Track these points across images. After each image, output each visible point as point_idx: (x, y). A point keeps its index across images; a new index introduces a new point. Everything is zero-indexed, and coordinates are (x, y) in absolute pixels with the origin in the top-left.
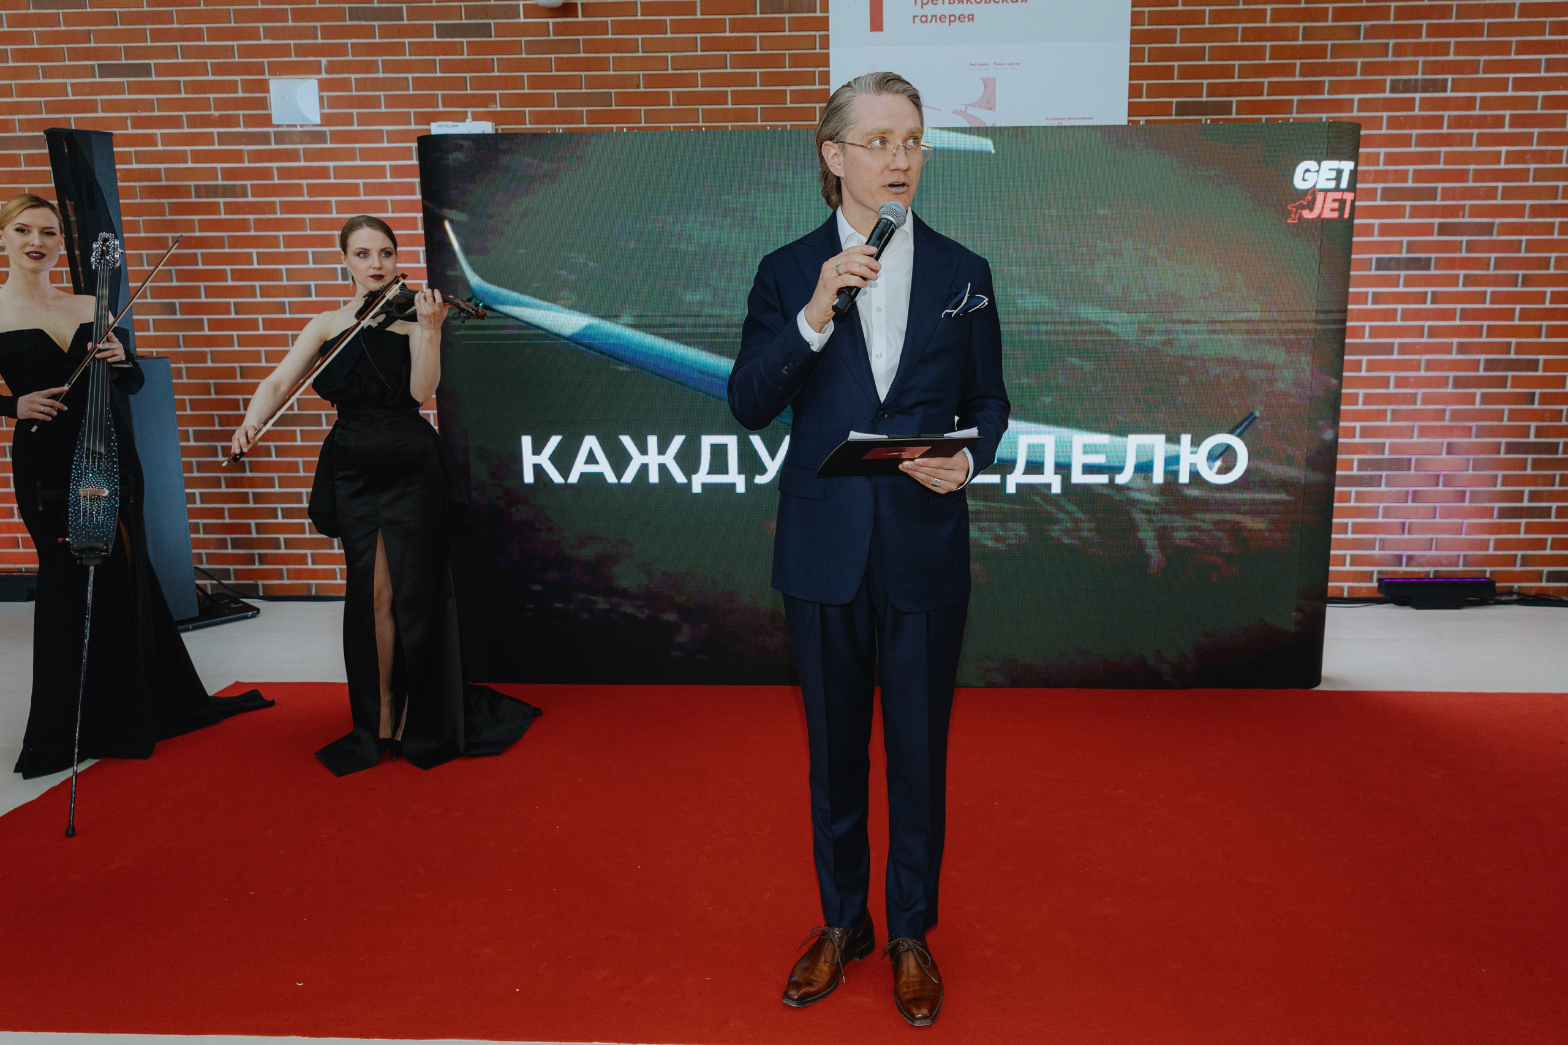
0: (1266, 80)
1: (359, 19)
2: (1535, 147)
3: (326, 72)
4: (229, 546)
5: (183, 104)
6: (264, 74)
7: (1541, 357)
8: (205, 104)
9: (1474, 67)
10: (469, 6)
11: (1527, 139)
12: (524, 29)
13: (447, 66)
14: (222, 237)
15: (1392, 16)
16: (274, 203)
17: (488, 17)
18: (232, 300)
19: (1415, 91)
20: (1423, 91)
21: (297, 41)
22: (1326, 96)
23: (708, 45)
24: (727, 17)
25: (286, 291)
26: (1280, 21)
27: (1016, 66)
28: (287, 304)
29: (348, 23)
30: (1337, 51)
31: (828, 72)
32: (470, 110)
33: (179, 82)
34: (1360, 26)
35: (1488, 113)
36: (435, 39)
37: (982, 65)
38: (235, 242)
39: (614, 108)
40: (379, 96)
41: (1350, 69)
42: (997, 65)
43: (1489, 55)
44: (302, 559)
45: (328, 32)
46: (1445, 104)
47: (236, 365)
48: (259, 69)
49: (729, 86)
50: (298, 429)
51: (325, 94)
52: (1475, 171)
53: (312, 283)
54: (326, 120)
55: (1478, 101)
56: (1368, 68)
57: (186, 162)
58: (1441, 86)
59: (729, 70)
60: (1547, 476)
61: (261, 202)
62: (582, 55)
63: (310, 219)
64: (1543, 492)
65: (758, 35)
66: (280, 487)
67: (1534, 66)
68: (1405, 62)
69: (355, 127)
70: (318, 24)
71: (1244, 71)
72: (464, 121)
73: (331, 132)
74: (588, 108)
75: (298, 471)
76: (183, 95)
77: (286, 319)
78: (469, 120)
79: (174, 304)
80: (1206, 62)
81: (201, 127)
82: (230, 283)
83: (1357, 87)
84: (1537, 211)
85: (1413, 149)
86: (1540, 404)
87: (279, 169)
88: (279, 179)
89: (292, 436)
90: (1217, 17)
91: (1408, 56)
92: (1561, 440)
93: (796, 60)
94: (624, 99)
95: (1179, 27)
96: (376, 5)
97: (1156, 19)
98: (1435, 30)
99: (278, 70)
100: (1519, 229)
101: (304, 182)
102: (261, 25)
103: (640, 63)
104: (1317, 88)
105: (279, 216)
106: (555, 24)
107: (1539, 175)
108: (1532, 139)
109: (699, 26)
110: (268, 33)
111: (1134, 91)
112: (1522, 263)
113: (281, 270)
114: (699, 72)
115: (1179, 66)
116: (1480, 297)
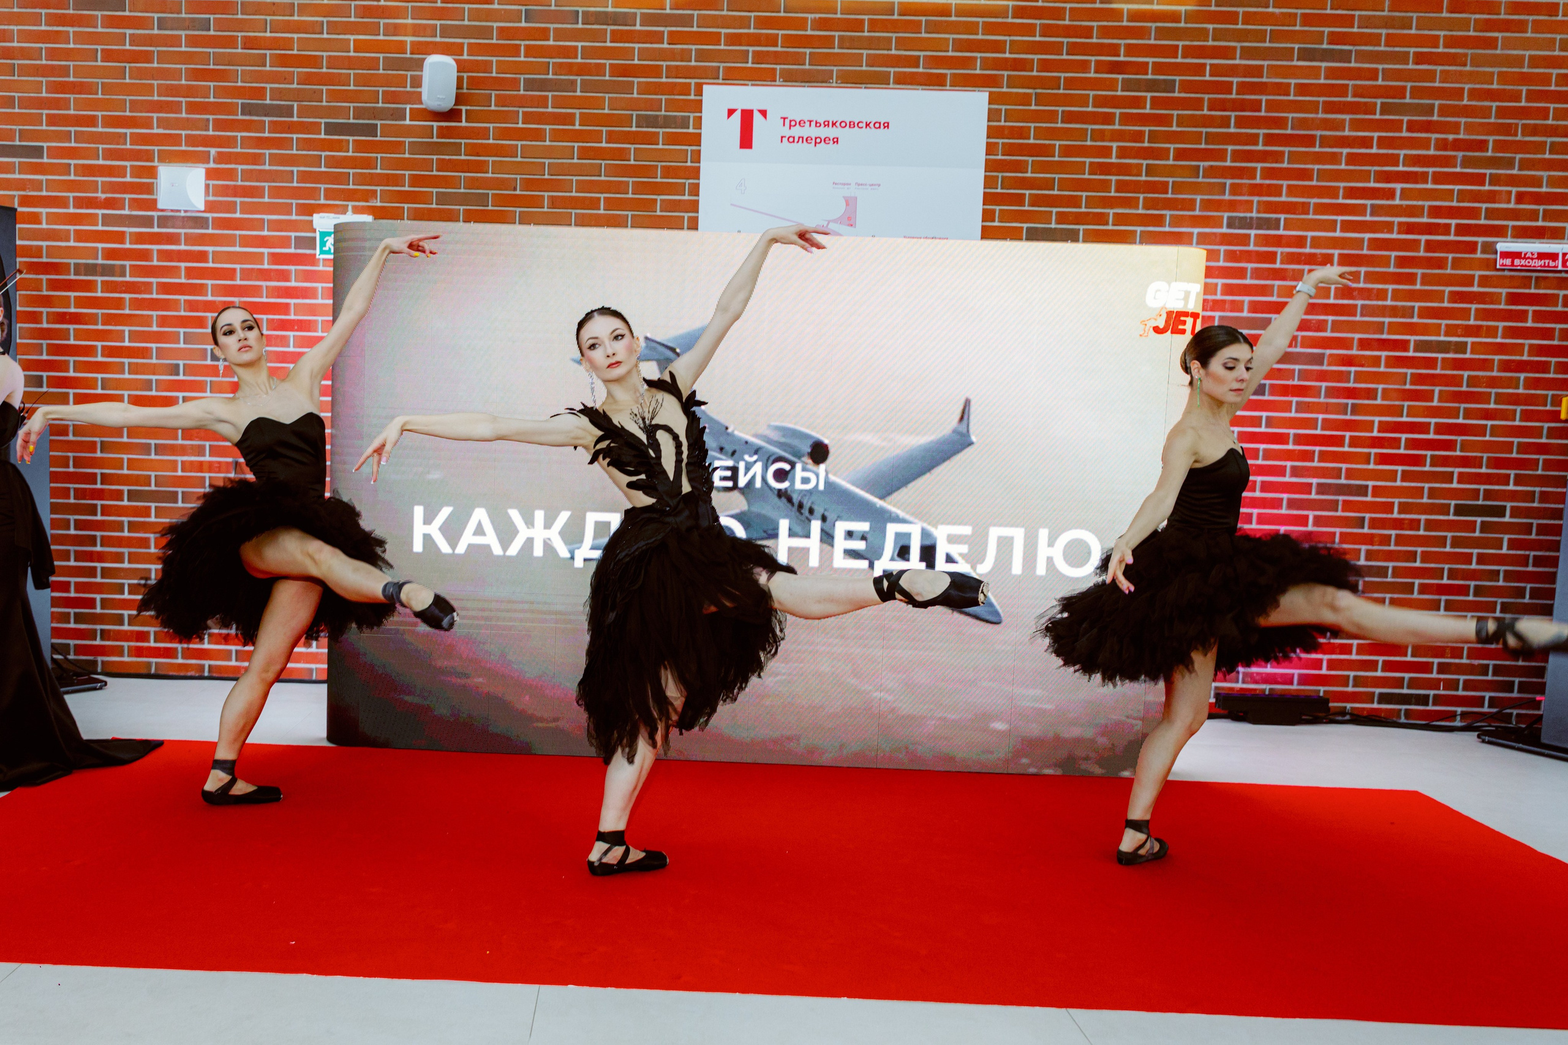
0: (1111, 211)
1: (250, 114)
2: (1361, 285)
3: (214, 162)
4: (72, 620)
5: (72, 186)
6: (153, 161)
7: (1370, 484)
8: (94, 187)
9: (1304, 208)
10: (357, 107)
12: (408, 131)
13: (332, 162)
14: (97, 314)
15: (1229, 158)
16: (151, 283)
17: (375, 118)
18: (100, 376)
19: (1251, 228)
20: (1256, 229)
21: (189, 132)
22: (1167, 229)
23: (584, 153)
24: (604, 129)
25: (153, 369)
26: (1125, 158)
27: (877, 187)
28: (154, 381)
29: (240, 117)
30: (1178, 188)
31: (698, 184)
32: (350, 204)
33: (70, 165)
34: (1199, 166)
35: (1318, 251)
36: (323, 136)
37: (844, 184)
38: (109, 319)
39: (490, 208)
40: (264, 187)
41: (1190, 205)
42: (859, 185)
43: (1318, 198)
44: (145, 637)
45: (220, 125)
46: (1278, 241)
47: (97, 439)
48: (149, 155)
49: (602, 193)
50: (153, 505)
51: (211, 182)
53: (181, 363)
54: (210, 207)
55: (1309, 240)
57: (69, 240)
58: (1275, 224)
59: (603, 178)
61: (139, 282)
62: (463, 157)
63: (185, 301)
65: (632, 147)
66: (129, 562)
67: (1360, 210)
68: (1240, 201)
69: (238, 215)
70: (211, 117)
71: (1090, 202)
72: (345, 213)
73: (214, 218)
74: (465, 207)
75: (149, 548)
76: (72, 177)
78: (350, 212)
79: (41, 377)
80: (1056, 192)
81: (87, 208)
82: (100, 359)
83: (1196, 221)
84: (1364, 344)
85: (1248, 281)
86: (1369, 528)
87: (159, 251)
88: (158, 261)
89: (146, 512)
90: (1067, 151)
91: (1244, 195)
92: (1391, 564)
93: (668, 172)
94: (501, 200)
95: (1030, 159)
96: (268, 102)
97: (1009, 150)
98: (1269, 173)
99: (168, 158)
100: (1349, 361)
101: (183, 265)
102: (155, 115)
103: (518, 168)
104: (1159, 220)
105: (154, 296)
106: (439, 128)
107: (1367, 311)
108: (1359, 278)
109: (577, 136)
110: (161, 123)
111: (987, 215)
112: (1351, 393)
113: (151, 348)
114: (575, 178)
115: (1030, 194)
116: (1311, 423)
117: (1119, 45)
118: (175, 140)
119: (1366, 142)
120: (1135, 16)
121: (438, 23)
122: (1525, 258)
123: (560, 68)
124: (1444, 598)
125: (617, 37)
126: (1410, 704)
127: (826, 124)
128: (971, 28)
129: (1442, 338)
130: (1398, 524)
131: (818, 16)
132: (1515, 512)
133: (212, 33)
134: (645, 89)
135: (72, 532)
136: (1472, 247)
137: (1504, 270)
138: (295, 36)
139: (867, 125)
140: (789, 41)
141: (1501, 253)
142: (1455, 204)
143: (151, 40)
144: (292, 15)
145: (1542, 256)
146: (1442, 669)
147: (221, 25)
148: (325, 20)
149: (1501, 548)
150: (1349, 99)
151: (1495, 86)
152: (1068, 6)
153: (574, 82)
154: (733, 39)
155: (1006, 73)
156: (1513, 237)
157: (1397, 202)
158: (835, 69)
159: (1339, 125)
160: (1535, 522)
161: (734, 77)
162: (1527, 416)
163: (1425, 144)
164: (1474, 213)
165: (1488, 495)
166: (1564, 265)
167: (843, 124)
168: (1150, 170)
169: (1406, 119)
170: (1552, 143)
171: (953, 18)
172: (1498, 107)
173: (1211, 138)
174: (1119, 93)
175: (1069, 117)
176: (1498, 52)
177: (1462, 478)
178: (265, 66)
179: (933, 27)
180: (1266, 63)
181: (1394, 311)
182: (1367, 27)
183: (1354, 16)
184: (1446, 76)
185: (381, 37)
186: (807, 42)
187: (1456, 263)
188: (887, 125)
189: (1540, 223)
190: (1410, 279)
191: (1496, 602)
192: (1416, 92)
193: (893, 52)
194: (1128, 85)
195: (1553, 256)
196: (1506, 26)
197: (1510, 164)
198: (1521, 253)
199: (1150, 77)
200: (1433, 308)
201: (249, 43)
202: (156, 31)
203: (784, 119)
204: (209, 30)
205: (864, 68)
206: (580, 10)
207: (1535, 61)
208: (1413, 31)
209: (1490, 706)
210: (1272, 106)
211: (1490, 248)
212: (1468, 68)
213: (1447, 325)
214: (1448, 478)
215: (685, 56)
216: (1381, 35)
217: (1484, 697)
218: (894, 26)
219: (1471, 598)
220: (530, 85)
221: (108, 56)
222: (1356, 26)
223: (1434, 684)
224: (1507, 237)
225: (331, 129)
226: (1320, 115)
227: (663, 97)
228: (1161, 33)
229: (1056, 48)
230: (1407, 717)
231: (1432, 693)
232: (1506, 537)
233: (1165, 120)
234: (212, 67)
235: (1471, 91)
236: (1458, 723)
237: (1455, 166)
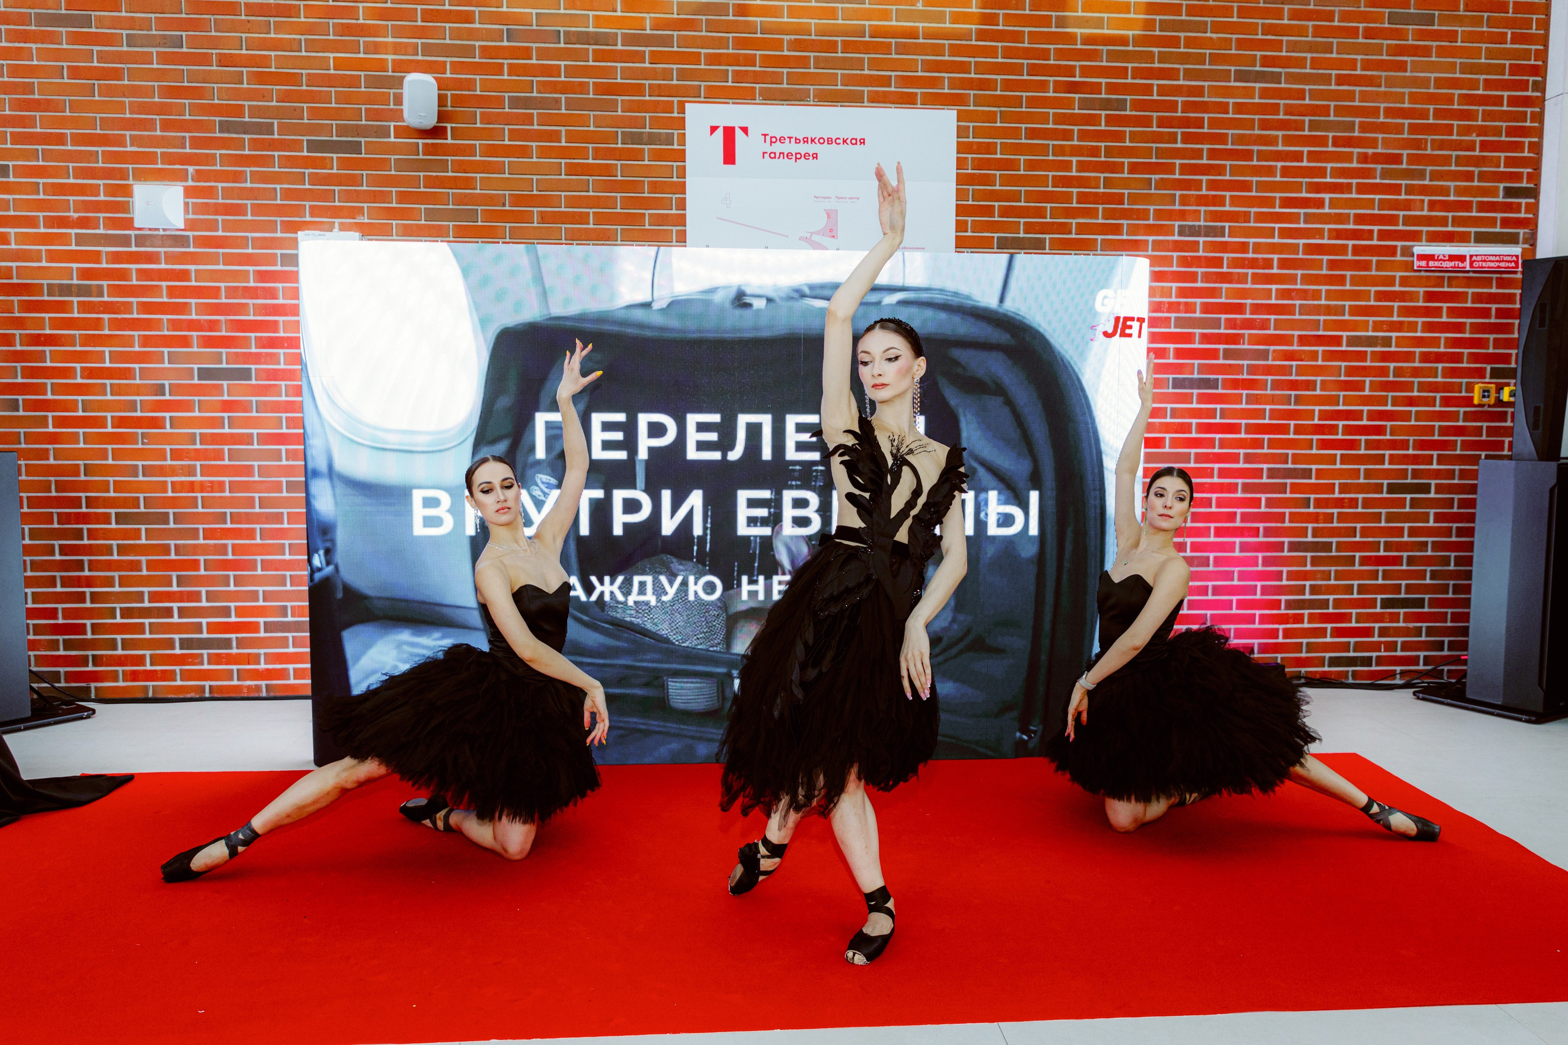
0: (1074, 221)
1: (229, 132)
2: (1299, 287)
3: (193, 180)
4: (61, 647)
5: (41, 205)
6: (128, 179)
7: (1314, 467)
8: (65, 206)
9: (1246, 217)
10: (340, 125)
11: (1292, 279)
12: (393, 149)
13: (315, 179)
14: (74, 335)
15: (1177, 171)
16: (130, 303)
17: (358, 136)
18: (80, 398)
19: (1199, 235)
20: (1205, 236)
21: (165, 150)
22: (1125, 237)
23: (572, 170)
24: (590, 146)
25: (138, 390)
26: (1084, 172)
27: (856, 200)
28: (139, 402)
29: (218, 135)
30: (1133, 199)
31: (685, 199)
32: (337, 221)
33: (39, 183)
34: (1151, 179)
35: (1260, 256)
36: (305, 154)
37: (825, 198)
38: (87, 340)
39: (480, 223)
40: (246, 204)
41: (1144, 215)
42: (839, 198)
43: (1258, 207)
44: (140, 660)
45: (196, 143)
46: (1224, 247)
47: (80, 462)
48: (123, 174)
49: (591, 208)
50: (143, 527)
51: (190, 201)
52: (1252, 305)
53: (166, 383)
54: (191, 225)
55: (1251, 246)
56: (1159, 214)
57: (41, 261)
58: (1221, 232)
59: (591, 194)
60: (1324, 571)
61: (118, 302)
62: (450, 174)
63: (168, 320)
64: (1321, 585)
65: (619, 163)
66: (120, 586)
67: (1294, 218)
68: (1189, 210)
69: (220, 233)
70: (187, 135)
71: (1054, 213)
72: (331, 231)
73: (194, 237)
74: (454, 223)
75: (140, 570)
76: (41, 196)
77: (137, 417)
78: (336, 230)
79: (17, 400)
80: (1023, 204)
81: (59, 228)
82: (79, 380)
83: (1151, 230)
84: (1303, 341)
85: (1199, 285)
86: (1314, 508)
87: (138, 270)
88: (137, 280)
89: (136, 534)
90: (1031, 165)
91: (1192, 205)
92: (1334, 540)
93: (655, 187)
94: (490, 216)
95: (998, 173)
96: (247, 119)
97: (979, 164)
98: (1213, 185)
99: (143, 176)
100: (1290, 356)
101: (164, 284)
102: (128, 133)
103: (506, 184)
104: (1116, 229)
105: (135, 316)
106: (425, 145)
107: (1304, 310)
108: (1296, 280)
109: (563, 153)
110: (134, 141)
111: (960, 226)
112: (1294, 385)
113: (134, 369)
114: (563, 194)
115: (999, 206)
116: (1260, 414)
117: (1074, 67)
118: (151, 158)
119: (1298, 156)
120: (1088, 40)
121: (419, 41)
122: (1438, 260)
123: (544, 87)
124: (1381, 568)
125: (599, 56)
126: (1356, 666)
127: (806, 140)
128: (938, 50)
129: (1370, 334)
130: (1339, 503)
131: (793, 37)
132: (1439, 489)
133: (185, 50)
134: (629, 107)
135: (57, 557)
136: (1392, 251)
137: (1420, 271)
138: (273, 53)
139: (845, 141)
140: (767, 61)
141: (1418, 255)
142: (1376, 212)
143: (121, 57)
144: (269, 33)
145: (1452, 258)
146: (1383, 632)
147: (193, 42)
148: (303, 37)
149: (1428, 522)
150: (1281, 117)
151: (1406, 105)
152: (1027, 29)
153: (558, 100)
154: (713, 59)
155: (972, 92)
156: (1428, 241)
157: (1327, 210)
158: (812, 87)
159: (1272, 141)
160: (1456, 497)
161: (716, 95)
162: (1446, 401)
163: (1348, 158)
164: (1393, 220)
165: (1416, 474)
166: (1471, 265)
167: (822, 141)
168: (1108, 183)
169: (1331, 135)
170: (1457, 157)
171: (921, 41)
172: (1410, 124)
173: (1161, 153)
174: (1077, 111)
175: (1032, 134)
176: (1408, 74)
177: (1393, 460)
178: (242, 83)
179: (902, 49)
180: (1206, 84)
181: (1328, 310)
182: (1293, 52)
183: (1282, 41)
184: (1364, 96)
185: (362, 55)
186: (784, 61)
187: (1380, 266)
188: (863, 142)
189: (1450, 229)
190: (1341, 280)
191: (1425, 570)
192: (1339, 111)
193: (866, 72)
194: (1083, 104)
195: (1462, 258)
196: (1414, 51)
197: (1421, 175)
198: (1434, 255)
199: (1103, 96)
200: (1361, 306)
201: (224, 61)
202: (125, 48)
203: (765, 135)
204: (182, 47)
205: (839, 87)
206: (562, 29)
207: (1439, 83)
208: (1334, 55)
209: (1425, 664)
210: (1213, 123)
211: (1407, 252)
212: (1383, 89)
213: (1374, 322)
214: (1380, 459)
215: (667, 75)
216: (1306, 58)
217: (1418, 657)
218: (867, 48)
219: (1404, 567)
220: (515, 103)
221: (75, 73)
222: (1284, 50)
223: (1376, 647)
224: (1421, 241)
225: (313, 146)
226: (1257, 132)
227: (647, 115)
228: (1112, 56)
229: (1016, 69)
230: (1354, 678)
231: (1374, 654)
232: (1432, 512)
233: (1119, 136)
234: (186, 84)
235: (1387, 109)
236: (1398, 681)
237: (1375, 178)
